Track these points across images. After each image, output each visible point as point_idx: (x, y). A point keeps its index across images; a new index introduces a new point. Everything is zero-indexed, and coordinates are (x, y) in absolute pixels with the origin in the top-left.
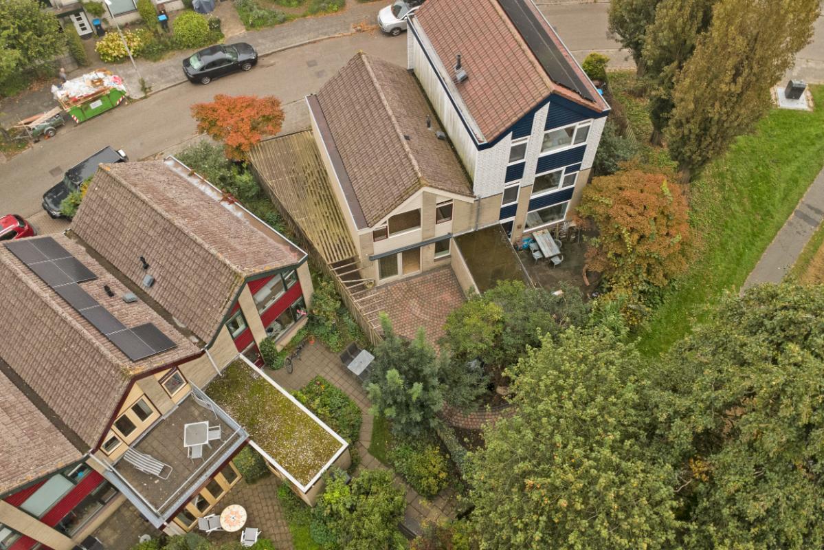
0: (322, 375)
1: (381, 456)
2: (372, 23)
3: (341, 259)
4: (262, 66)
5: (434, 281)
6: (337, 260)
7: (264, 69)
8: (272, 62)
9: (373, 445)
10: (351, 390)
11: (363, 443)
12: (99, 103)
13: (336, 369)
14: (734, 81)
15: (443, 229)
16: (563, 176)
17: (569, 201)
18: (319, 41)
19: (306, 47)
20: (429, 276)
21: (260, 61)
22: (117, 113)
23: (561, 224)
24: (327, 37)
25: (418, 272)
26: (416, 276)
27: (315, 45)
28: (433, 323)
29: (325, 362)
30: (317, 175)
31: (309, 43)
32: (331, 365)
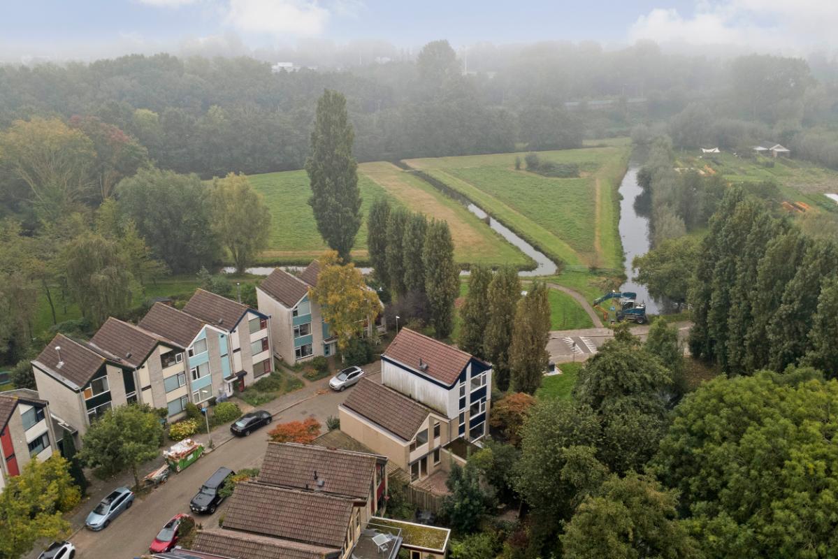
4: (275, 421)
8: (279, 417)
12: (191, 456)
14: (533, 344)
15: (437, 442)
16: (480, 404)
17: (485, 421)
18: (301, 402)
19: (295, 406)
20: (433, 477)
21: (273, 419)
22: (200, 462)
23: (484, 437)
24: (304, 400)
25: (427, 476)
26: (427, 479)
27: (300, 404)
31: (296, 404)
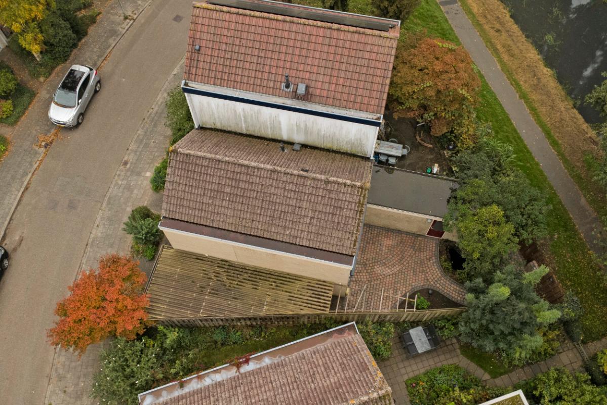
0: (406, 378)
1: (502, 371)
2: (49, 131)
3: (330, 299)
4: (15, 250)
5: (368, 243)
6: (330, 303)
7: (19, 250)
8: (17, 238)
9: (490, 373)
10: (431, 362)
11: (484, 379)
13: (406, 363)
18: (28, 184)
19: (25, 199)
21: (7, 248)
24: (30, 175)
27: (30, 190)
28: (404, 266)
29: (395, 369)
30: (223, 270)
31: (23, 193)
32: (401, 365)
